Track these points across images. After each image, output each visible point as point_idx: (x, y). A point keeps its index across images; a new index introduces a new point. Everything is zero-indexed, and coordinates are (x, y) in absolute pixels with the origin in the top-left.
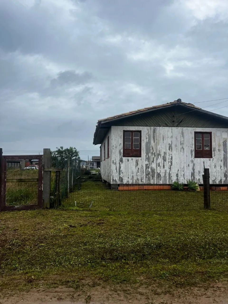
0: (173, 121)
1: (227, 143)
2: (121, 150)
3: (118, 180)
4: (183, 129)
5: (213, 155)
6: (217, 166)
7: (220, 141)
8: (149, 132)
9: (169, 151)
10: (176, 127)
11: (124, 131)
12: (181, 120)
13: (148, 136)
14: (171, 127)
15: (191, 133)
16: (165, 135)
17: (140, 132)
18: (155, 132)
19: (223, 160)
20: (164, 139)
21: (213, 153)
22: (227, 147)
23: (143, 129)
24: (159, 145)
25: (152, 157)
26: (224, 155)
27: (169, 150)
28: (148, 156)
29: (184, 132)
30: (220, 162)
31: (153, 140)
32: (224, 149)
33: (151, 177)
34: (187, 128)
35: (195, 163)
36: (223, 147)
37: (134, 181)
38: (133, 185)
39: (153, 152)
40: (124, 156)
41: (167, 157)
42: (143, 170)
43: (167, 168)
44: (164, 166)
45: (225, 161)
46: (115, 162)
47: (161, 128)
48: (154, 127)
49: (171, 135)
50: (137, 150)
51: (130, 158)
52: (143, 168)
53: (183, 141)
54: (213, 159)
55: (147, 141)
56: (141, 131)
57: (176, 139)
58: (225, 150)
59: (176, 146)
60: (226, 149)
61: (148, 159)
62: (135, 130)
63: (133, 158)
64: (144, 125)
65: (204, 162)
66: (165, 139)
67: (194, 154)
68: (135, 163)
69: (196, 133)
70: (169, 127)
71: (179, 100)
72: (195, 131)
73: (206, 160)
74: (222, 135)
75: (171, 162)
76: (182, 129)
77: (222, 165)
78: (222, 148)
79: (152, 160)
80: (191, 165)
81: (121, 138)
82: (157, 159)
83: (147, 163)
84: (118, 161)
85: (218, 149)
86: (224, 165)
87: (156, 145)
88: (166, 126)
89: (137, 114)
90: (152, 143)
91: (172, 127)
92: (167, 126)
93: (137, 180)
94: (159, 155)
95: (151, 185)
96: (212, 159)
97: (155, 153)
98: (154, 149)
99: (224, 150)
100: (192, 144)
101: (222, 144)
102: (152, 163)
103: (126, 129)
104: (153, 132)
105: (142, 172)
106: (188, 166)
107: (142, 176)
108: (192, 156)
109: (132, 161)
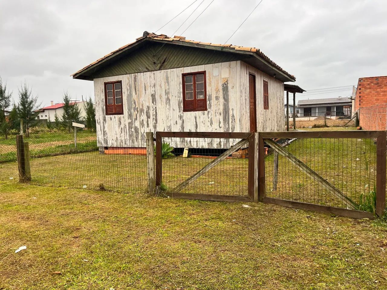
0: (155, 63)
1: (228, 85)
2: (103, 108)
3: (103, 142)
4: (167, 72)
5: (208, 108)
6: (213, 123)
7: (218, 83)
8: (129, 83)
9: (153, 104)
10: (159, 71)
11: (105, 84)
12: (162, 61)
13: (129, 87)
14: (153, 72)
15: (178, 76)
16: (147, 83)
18: (136, 81)
19: (222, 113)
20: (147, 90)
21: (208, 102)
22: (228, 92)
23: (123, 78)
24: (141, 97)
25: (135, 113)
26: (224, 105)
27: (153, 103)
28: (131, 113)
29: (169, 76)
30: (218, 116)
31: (135, 91)
32: (224, 95)
33: (135, 139)
34: (172, 70)
35: (184, 119)
36: (223, 93)
37: (119, 144)
38: (117, 148)
39: (135, 107)
40: (107, 114)
41: (152, 112)
42: (126, 130)
43: (151, 126)
44: (148, 124)
45: (226, 114)
46: (99, 121)
47: (142, 74)
48: (135, 74)
49: (153, 82)
50: (120, 106)
51: (112, 116)
52: (126, 128)
53: (169, 89)
54: (208, 112)
55: (129, 93)
56: (121, 81)
57: (160, 87)
58: (226, 98)
59: (161, 97)
60: (228, 96)
61: (130, 116)
62: (115, 80)
63: (115, 116)
64: (124, 74)
65: (196, 118)
67: (182, 106)
68: (117, 122)
69: (184, 75)
70: (150, 72)
71: (146, 34)
72: (183, 73)
73: (198, 113)
74: (221, 75)
75: (156, 120)
77: (222, 120)
78: (221, 94)
79: (135, 117)
80: (180, 122)
81: (103, 92)
82: (140, 116)
83: (130, 121)
84: (102, 121)
85: (215, 96)
86: (224, 120)
87: (139, 97)
88: (147, 71)
89: (103, 61)
90: (134, 95)
93: (122, 142)
94: (142, 110)
95: (136, 148)
96: (206, 112)
97: (137, 108)
98: (136, 103)
99: (224, 98)
100: (180, 93)
101: (221, 88)
102: (135, 121)
103: (107, 80)
104: (134, 81)
105: (125, 133)
106: (175, 123)
107: (125, 137)
108: (180, 109)
109: (114, 119)
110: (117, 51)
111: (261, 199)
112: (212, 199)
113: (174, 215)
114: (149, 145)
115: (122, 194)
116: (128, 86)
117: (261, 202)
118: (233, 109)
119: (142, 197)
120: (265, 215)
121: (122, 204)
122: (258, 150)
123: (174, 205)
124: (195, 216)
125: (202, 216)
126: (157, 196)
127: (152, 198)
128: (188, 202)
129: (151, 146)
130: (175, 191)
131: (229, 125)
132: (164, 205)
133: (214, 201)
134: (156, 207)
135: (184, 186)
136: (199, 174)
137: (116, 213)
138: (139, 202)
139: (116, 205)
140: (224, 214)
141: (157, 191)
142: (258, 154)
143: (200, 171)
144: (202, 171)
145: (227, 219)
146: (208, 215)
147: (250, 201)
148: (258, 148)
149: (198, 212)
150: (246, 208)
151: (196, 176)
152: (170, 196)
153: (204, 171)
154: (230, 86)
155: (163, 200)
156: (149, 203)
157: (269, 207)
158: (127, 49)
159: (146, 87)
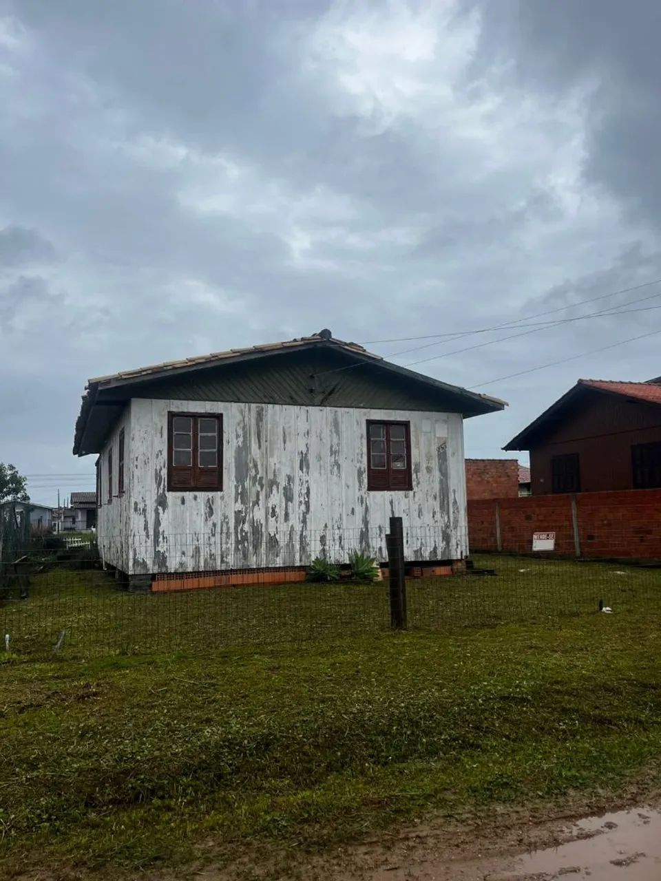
0: (311, 391)
1: (447, 449)
2: (160, 472)
3: (149, 562)
4: (336, 412)
5: (414, 483)
6: (424, 513)
7: (430, 445)
8: (244, 420)
9: (300, 472)
10: (319, 408)
11: (171, 415)
12: (330, 389)
13: (243, 429)
14: (304, 407)
15: (358, 423)
16: (290, 427)
17: (219, 417)
18: (261, 420)
19: (438, 494)
20: (287, 439)
21: (414, 476)
22: (446, 461)
23: (226, 409)
24: (272, 456)
25: (254, 489)
26: (441, 481)
27: (301, 468)
28: (243, 487)
29: (340, 420)
30: (431, 502)
31: (257, 441)
32: (440, 465)
33: (251, 548)
34: (347, 409)
35: (368, 504)
36: (439, 462)
37: (202, 564)
38: (197, 574)
39: (256, 475)
40: (171, 488)
41: (296, 489)
42: (228, 529)
43: (295, 520)
44: (287, 515)
45: (444, 498)
46: (141, 506)
47: (277, 407)
48: (259, 405)
49: (305, 427)
50: (212, 470)
51: (189, 495)
52: (227, 523)
53: (338, 445)
54: (414, 493)
55: (240, 444)
56: (222, 415)
57: (319, 438)
58: (443, 471)
59: (319, 458)
60: (446, 467)
61: (242, 495)
62: (202, 411)
63: (198, 494)
64: (232, 400)
65: (391, 503)
66: (290, 441)
67: (366, 481)
68: (203, 509)
69: (370, 423)
70: (299, 407)
71: (326, 333)
72: (368, 418)
73: (397, 495)
74: (435, 432)
75: (307, 504)
76: (333, 411)
77: (438, 509)
78: (435, 464)
79: (253, 498)
80: (359, 510)
81: (162, 433)
82: (267, 497)
83: (239, 506)
84: (151, 504)
85: (425, 466)
86: (441, 508)
87: (266, 455)
88: (291, 403)
89: (209, 366)
90: (254, 450)
91: (307, 405)
92: (295, 403)
93: (211, 558)
94: (273, 483)
95: (251, 571)
96: (411, 493)
97: (261, 478)
98: (259, 467)
99: (440, 470)
100: (362, 454)
101: (434, 452)
102: (253, 506)
103: (178, 407)
104: (257, 419)
105: (224, 535)
106: (350, 512)
107: (224, 546)
108: (360, 486)
109: (194, 501)
116: (238, 428)
118: (454, 491)
131: (449, 518)
154: (449, 451)
159: (287, 436)
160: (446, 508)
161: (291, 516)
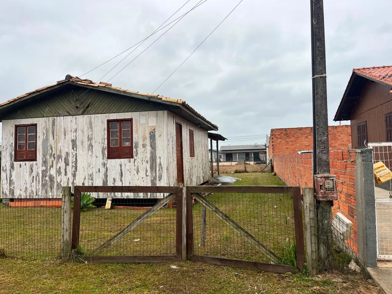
0: (77, 107)
1: (156, 133)
2: (12, 153)
3: (8, 193)
4: (91, 117)
5: (134, 155)
6: (140, 171)
7: (145, 131)
8: (46, 126)
9: (73, 150)
10: (82, 116)
11: (17, 127)
12: (87, 105)
13: (46, 131)
14: (75, 116)
15: (102, 122)
16: (68, 127)
17: (36, 125)
18: (54, 125)
19: (149, 161)
20: (66, 134)
21: (134, 150)
22: (155, 140)
23: (38, 121)
24: (59, 142)
25: (51, 160)
26: (152, 153)
27: (73, 149)
28: (46, 159)
29: (93, 121)
30: (145, 164)
31: (52, 136)
32: (151, 143)
33: (49, 189)
34: (96, 115)
35: (107, 167)
36: (150, 141)
37: (28, 195)
38: (26, 200)
39: (52, 153)
40: (16, 160)
41: (71, 159)
42: (39, 179)
43: (70, 175)
44: (66, 172)
45: (153, 162)
46: (5, 168)
47: (62, 118)
48: (53, 117)
49: (75, 127)
50: (32, 151)
51: (22, 163)
52: (39, 177)
53: (92, 135)
54: (135, 160)
55: (45, 138)
56: (36, 124)
57: (82, 132)
58: (153, 146)
59: (82, 142)
60: (155, 144)
61: (45, 162)
62: (29, 123)
63: (26, 162)
64: (40, 116)
65: (121, 165)
66: (68, 135)
67: (106, 153)
68: (28, 169)
69: (109, 121)
70: (72, 116)
72: (108, 119)
73: (124, 161)
74: (148, 123)
75: (76, 168)
76: (89, 117)
77: (149, 169)
78: (148, 142)
79: (51, 164)
80: (103, 170)
81: (12, 135)
82: (57, 163)
83: (44, 168)
84: (8, 168)
85: (141, 143)
86: (151, 168)
87: (56, 143)
88: (68, 115)
90: (51, 140)
91: (76, 115)
92: (70, 115)
93: (32, 192)
94: (60, 157)
95: (50, 199)
96: (132, 160)
97: (54, 154)
98: (53, 148)
99: (151, 146)
100: (105, 139)
101: (148, 136)
102: (50, 168)
103: (19, 123)
104: (52, 124)
105: (37, 182)
106: (98, 171)
107: (37, 187)
108: (103, 156)
109: (25, 166)
110: (34, 93)
111: (189, 258)
112: (137, 261)
113: (91, 287)
114: (65, 202)
115: (27, 261)
116: (44, 130)
117: (190, 260)
118: (160, 158)
119: (53, 264)
120: (193, 276)
121: (27, 275)
122: (186, 205)
123: (92, 272)
124: (117, 286)
125: (126, 284)
126: (71, 261)
127: (66, 265)
128: (110, 267)
129: (68, 203)
130: (95, 254)
131: (156, 174)
132: (80, 273)
133: (139, 263)
134: (70, 277)
135: (105, 247)
136: (123, 232)
137: (18, 289)
138: (49, 272)
139: (19, 277)
140: (150, 280)
141: (73, 255)
142: (186, 208)
143: (124, 230)
144: (126, 230)
145: (153, 285)
146: (132, 282)
147: (178, 261)
148: (186, 202)
149: (121, 280)
150: (174, 269)
151: (120, 235)
152: (89, 261)
153: (129, 229)
154: (157, 135)
155: (80, 267)
156: (61, 273)
157: (198, 266)
158: (45, 91)
159: (66, 132)
160: (154, 168)
161: (68, 173)
